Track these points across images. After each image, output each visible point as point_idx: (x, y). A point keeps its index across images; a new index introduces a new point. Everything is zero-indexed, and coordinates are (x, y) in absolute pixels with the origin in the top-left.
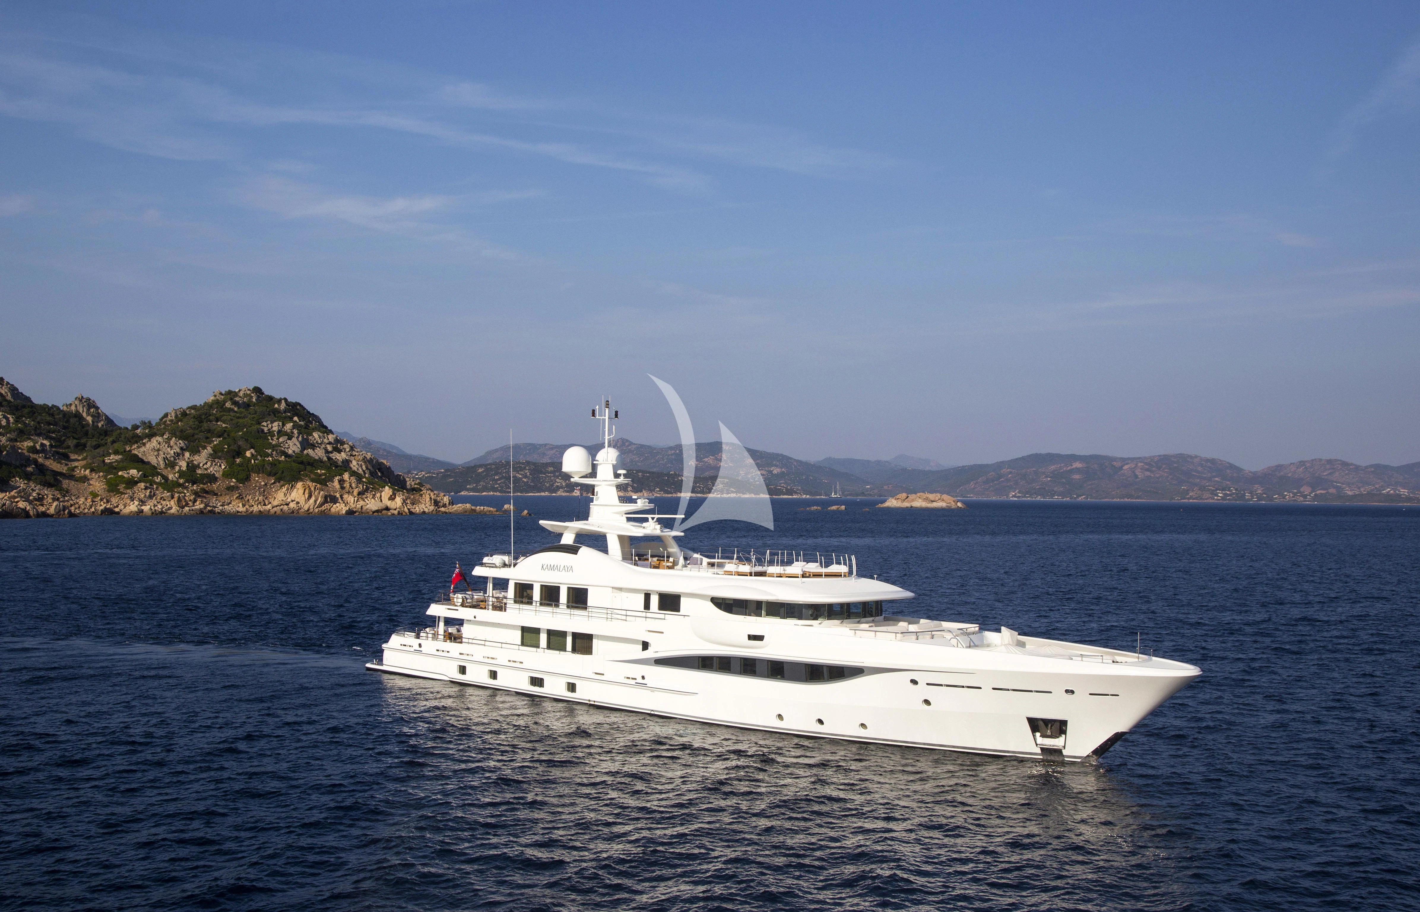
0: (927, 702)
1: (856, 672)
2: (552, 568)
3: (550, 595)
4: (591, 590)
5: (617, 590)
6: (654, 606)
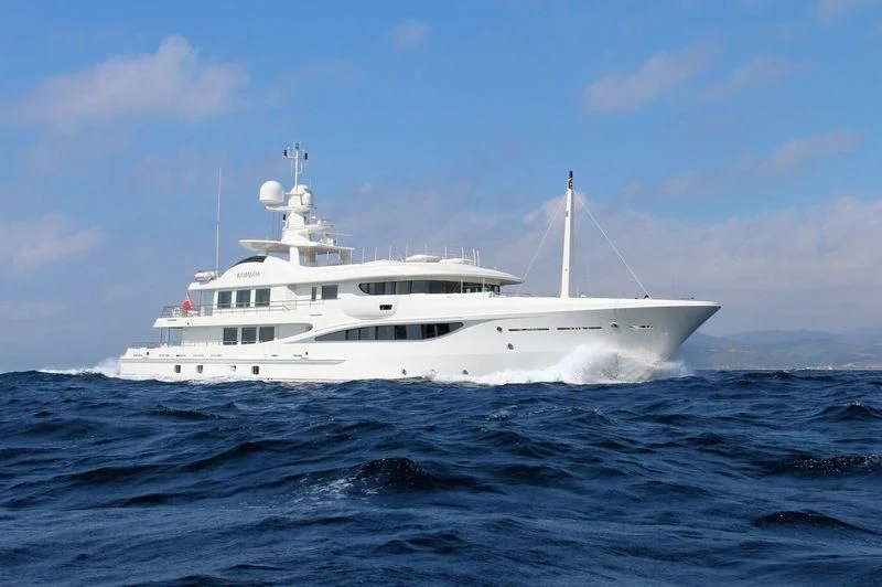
0: (510, 347)
1: (458, 325)
2: (247, 275)
3: (243, 296)
4: (272, 289)
5: (292, 287)
6: (319, 296)
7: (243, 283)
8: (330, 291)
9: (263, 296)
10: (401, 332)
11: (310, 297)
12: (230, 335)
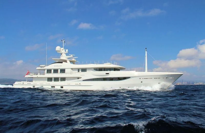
0: (142, 82)
1: (128, 78)
4: (66, 69)
5: (72, 69)
6: (80, 71)
7: (56, 68)
8: (84, 70)
9: (63, 71)
10: (112, 79)
11: (77, 71)
12: (50, 79)
